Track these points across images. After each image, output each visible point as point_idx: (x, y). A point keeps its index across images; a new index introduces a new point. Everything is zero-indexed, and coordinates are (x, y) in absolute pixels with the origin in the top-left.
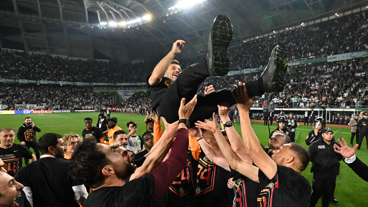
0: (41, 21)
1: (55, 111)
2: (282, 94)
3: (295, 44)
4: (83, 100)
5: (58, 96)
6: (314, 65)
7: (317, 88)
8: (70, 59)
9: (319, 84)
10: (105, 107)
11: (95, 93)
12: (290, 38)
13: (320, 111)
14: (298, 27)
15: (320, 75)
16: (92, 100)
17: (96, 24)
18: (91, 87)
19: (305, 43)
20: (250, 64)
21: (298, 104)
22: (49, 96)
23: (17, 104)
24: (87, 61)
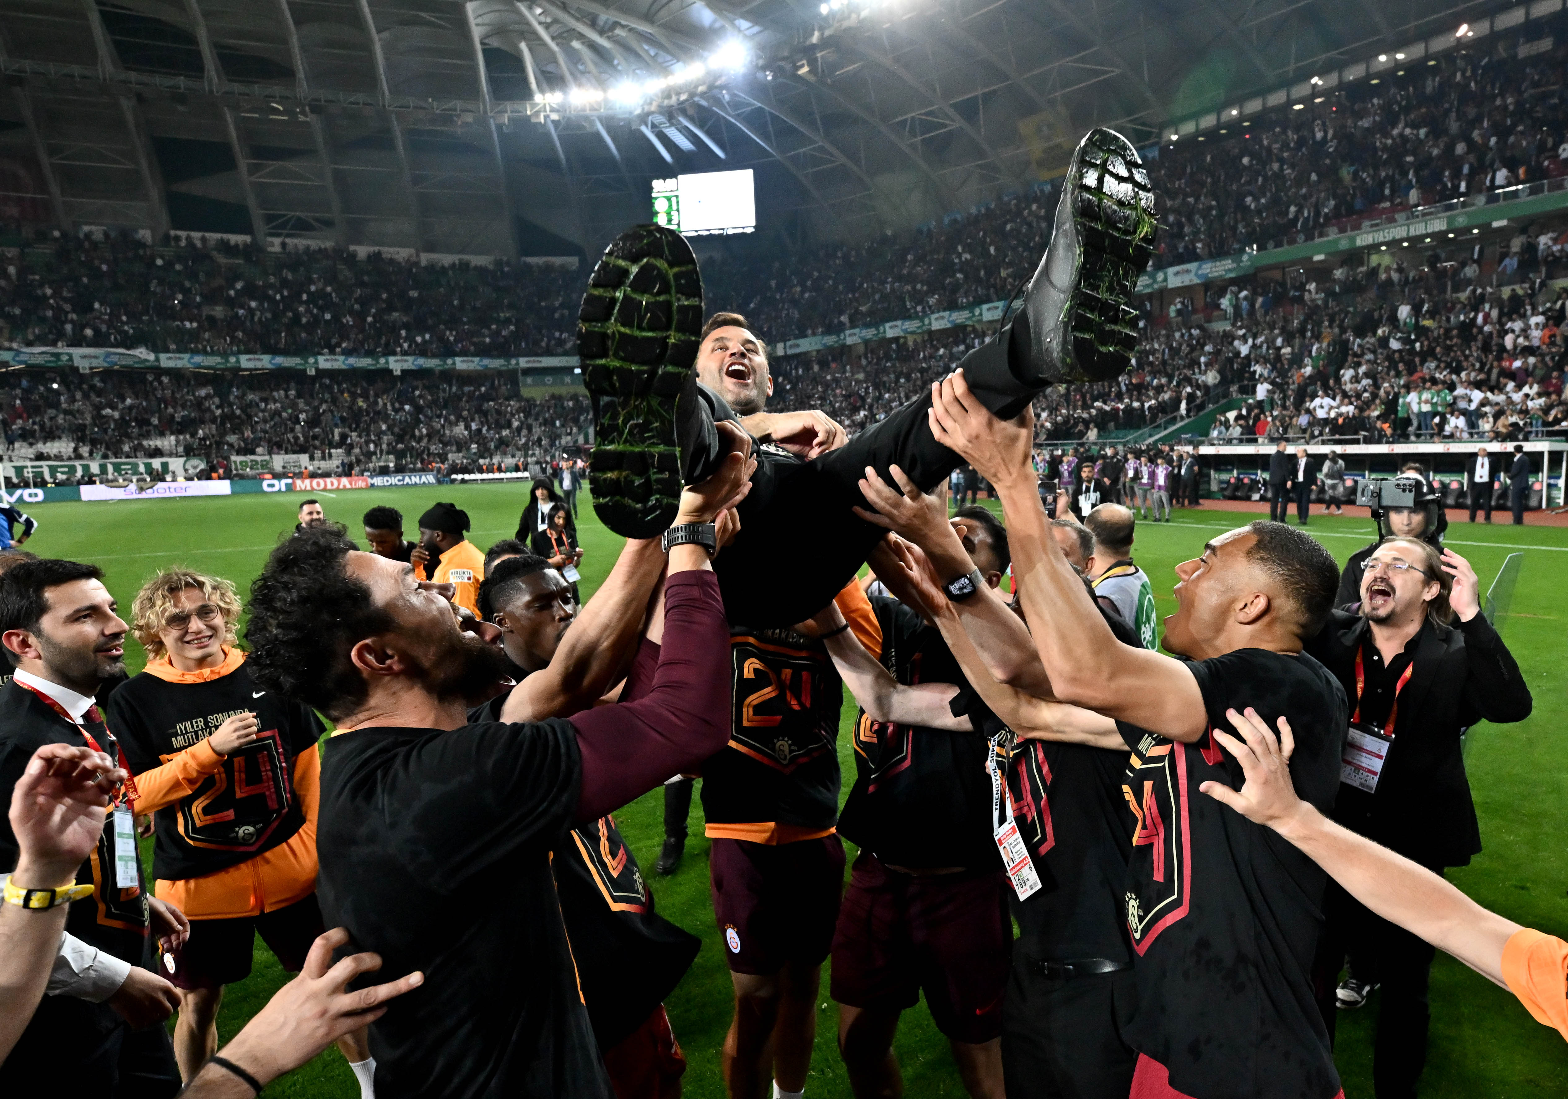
0: (307, 108)
1: (378, 481)
2: (1356, 379)
3: (1422, 132)
4: (484, 430)
5: (386, 418)
6: (1523, 229)
7: (1536, 343)
8: (423, 263)
9: (1548, 319)
10: (568, 460)
11: (527, 400)
12: (1399, 104)
13: (1551, 453)
14: (1439, 44)
15: (1551, 276)
16: (519, 430)
17: (517, 106)
18: (512, 377)
19: (1478, 120)
20: (1200, 241)
21: (1437, 420)
22: (354, 420)
23: (238, 453)
24: (491, 267)
